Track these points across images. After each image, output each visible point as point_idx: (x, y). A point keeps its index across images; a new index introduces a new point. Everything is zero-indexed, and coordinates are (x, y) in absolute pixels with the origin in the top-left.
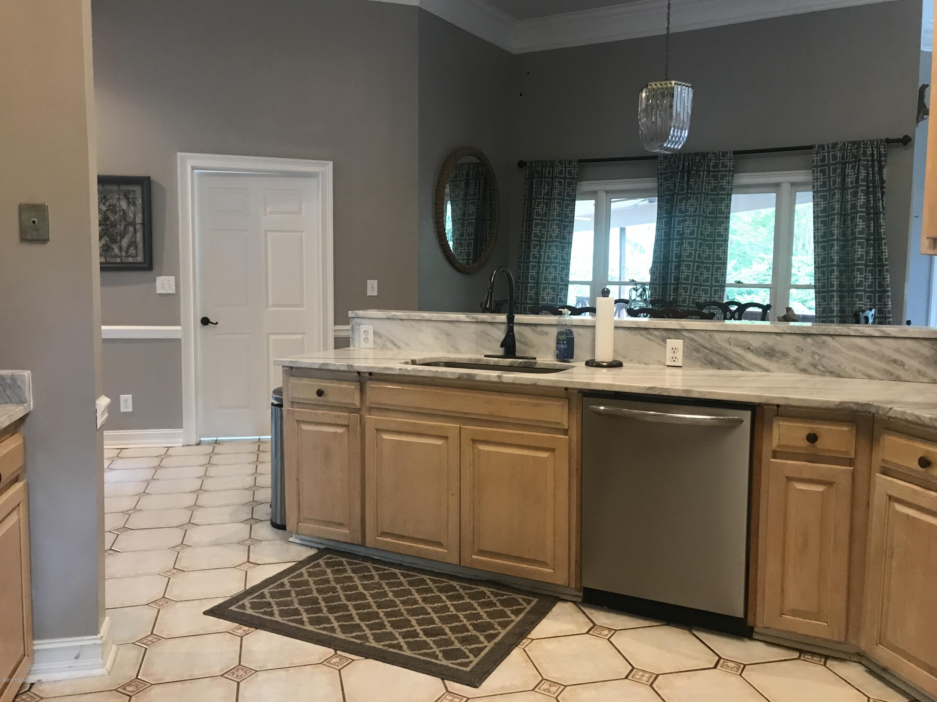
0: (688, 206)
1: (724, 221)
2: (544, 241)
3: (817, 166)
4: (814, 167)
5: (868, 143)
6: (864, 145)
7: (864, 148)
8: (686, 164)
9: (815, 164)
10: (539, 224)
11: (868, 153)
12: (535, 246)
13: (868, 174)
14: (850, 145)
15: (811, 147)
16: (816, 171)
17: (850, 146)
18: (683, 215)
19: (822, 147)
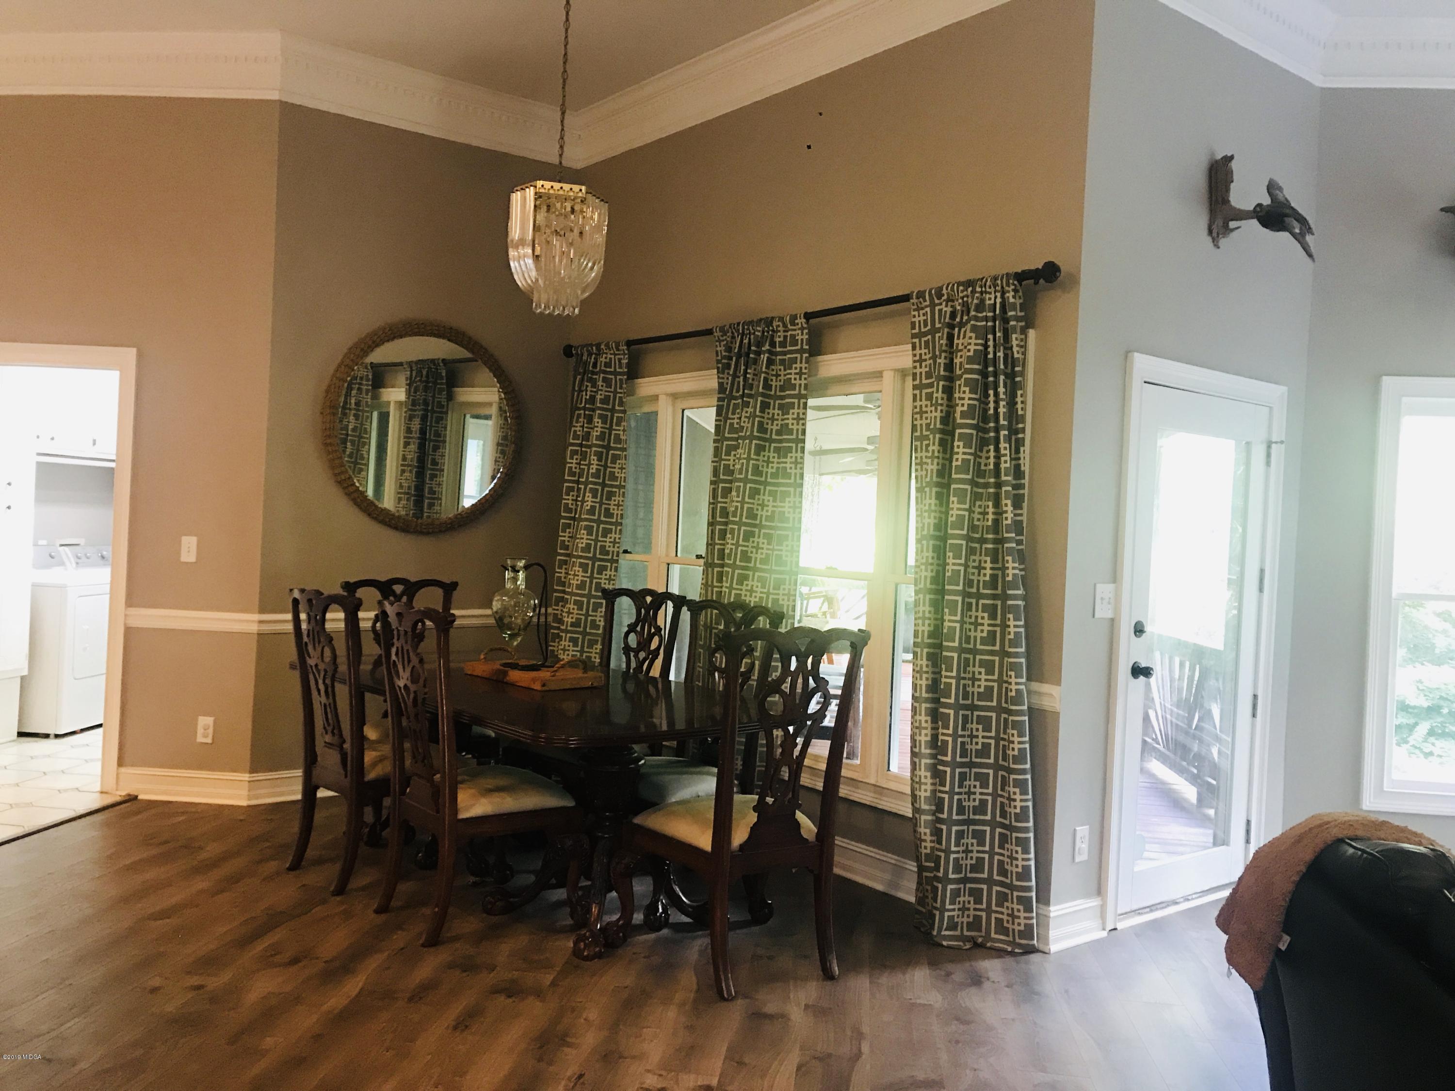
0: (743, 419)
1: (791, 447)
2: (582, 483)
3: (920, 335)
4: (914, 336)
5: (988, 284)
6: (981, 287)
7: (982, 293)
8: (746, 341)
9: (917, 331)
10: (576, 452)
11: (988, 302)
12: (570, 489)
13: (986, 346)
14: (961, 288)
15: (906, 298)
16: (918, 344)
17: (962, 291)
18: (736, 436)
19: (921, 295)
